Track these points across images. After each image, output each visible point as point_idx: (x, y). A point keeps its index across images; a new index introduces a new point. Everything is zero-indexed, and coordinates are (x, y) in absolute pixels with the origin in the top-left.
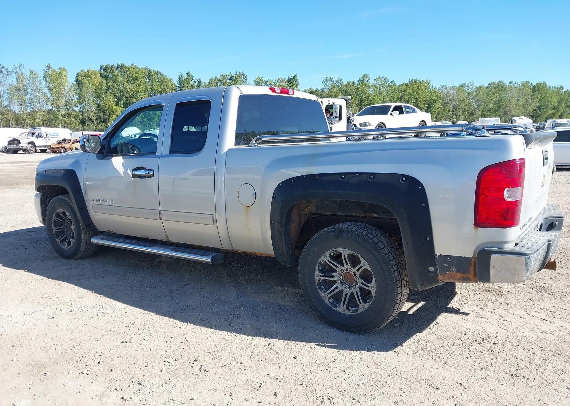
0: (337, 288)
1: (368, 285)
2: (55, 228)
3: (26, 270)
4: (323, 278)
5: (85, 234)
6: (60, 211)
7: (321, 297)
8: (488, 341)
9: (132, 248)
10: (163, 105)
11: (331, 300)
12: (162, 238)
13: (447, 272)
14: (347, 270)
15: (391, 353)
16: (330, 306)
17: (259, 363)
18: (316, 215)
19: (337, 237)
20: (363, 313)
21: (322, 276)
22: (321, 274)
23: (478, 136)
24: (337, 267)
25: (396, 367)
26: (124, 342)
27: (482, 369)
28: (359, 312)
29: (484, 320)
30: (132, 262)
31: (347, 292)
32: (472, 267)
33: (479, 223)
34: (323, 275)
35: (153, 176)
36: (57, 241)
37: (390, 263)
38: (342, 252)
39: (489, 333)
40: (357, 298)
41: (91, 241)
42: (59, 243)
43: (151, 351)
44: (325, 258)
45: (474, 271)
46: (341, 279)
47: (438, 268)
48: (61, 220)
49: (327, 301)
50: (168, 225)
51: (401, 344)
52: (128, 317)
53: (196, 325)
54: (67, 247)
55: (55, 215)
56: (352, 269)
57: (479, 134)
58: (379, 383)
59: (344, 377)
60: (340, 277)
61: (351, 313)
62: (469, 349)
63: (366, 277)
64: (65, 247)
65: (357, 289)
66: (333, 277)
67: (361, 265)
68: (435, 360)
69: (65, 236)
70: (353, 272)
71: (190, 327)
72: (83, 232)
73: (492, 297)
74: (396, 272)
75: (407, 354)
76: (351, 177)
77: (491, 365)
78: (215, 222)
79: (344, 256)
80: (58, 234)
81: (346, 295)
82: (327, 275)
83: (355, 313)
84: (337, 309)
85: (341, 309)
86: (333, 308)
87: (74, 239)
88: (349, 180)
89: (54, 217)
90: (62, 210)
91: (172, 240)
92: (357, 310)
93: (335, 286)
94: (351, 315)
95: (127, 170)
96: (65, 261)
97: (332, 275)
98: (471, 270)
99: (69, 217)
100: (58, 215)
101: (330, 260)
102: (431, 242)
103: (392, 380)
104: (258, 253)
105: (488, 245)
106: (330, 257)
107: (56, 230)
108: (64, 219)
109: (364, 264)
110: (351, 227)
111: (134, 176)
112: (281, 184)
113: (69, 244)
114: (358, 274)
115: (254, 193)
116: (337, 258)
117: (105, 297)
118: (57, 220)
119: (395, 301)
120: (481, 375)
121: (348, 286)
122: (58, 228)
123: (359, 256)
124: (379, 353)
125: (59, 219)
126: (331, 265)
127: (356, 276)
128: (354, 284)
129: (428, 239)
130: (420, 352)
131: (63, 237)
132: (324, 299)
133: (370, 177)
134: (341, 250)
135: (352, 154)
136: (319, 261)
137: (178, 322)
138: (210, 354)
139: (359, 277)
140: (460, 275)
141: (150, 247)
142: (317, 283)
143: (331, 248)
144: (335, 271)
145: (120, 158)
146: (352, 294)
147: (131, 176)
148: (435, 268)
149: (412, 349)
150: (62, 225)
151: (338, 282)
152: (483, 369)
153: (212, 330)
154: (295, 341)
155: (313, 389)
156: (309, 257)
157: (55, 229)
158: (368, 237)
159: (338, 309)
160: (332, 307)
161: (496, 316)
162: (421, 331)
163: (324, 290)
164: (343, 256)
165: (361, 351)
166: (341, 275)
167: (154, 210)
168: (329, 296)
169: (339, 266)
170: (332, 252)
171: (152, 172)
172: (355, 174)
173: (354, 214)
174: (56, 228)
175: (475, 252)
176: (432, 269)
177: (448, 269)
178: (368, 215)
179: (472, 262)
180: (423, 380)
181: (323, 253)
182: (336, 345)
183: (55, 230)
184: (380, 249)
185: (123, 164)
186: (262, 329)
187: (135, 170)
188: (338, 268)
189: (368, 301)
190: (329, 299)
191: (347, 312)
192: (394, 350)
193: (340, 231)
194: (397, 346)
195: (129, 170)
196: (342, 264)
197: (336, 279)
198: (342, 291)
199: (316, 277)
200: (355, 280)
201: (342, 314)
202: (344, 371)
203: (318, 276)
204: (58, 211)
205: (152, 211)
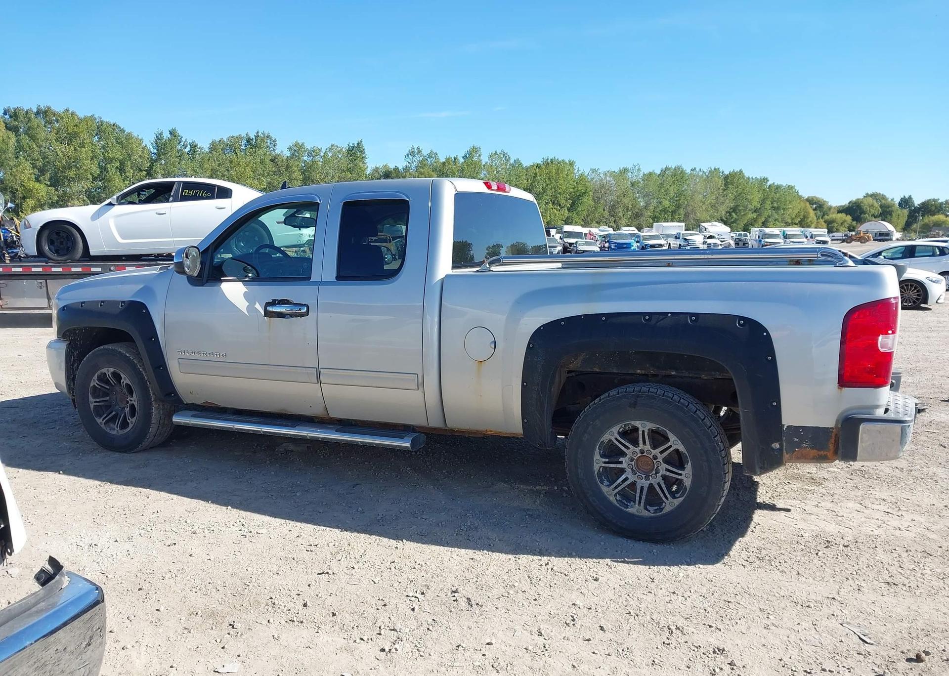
0: (626, 479)
1: (680, 472)
2: (95, 400)
3: (61, 472)
4: (607, 465)
5: (157, 408)
6: (109, 371)
7: (603, 494)
8: (836, 544)
9: (260, 430)
10: (319, 202)
11: (618, 497)
12: (316, 411)
13: (797, 449)
14: (642, 452)
15: (719, 565)
16: (618, 505)
17: (548, 589)
18: (573, 374)
19: (634, 405)
20: (671, 512)
21: (605, 463)
22: (604, 460)
23: (838, 265)
24: (628, 448)
25: (739, 583)
26: (323, 573)
27: (847, 579)
28: (664, 512)
29: (813, 516)
30: (236, 453)
31: (643, 484)
32: (833, 440)
33: (845, 381)
34: (607, 460)
35: (307, 313)
36: (99, 423)
37: (715, 440)
38: (639, 426)
39: (831, 534)
40: (660, 492)
41: (173, 420)
42: (103, 426)
43: (375, 583)
44: (612, 434)
45: (834, 446)
46: (632, 465)
47: (784, 444)
48: (106, 387)
49: (612, 499)
50: (329, 390)
51: (727, 554)
52: (298, 537)
53: (418, 542)
54: (120, 431)
55: (95, 377)
56: (652, 450)
57: (841, 263)
58: (730, 604)
59: (680, 600)
60: (631, 463)
61: (652, 515)
62: (817, 554)
63: (677, 460)
64: (114, 432)
65: (659, 479)
66: (621, 463)
67: (669, 444)
68: (783, 572)
69: (114, 413)
70: (652, 454)
71: (409, 546)
72: (155, 406)
73: (806, 487)
74: (723, 451)
75: (742, 565)
76: (661, 318)
77: (857, 574)
78: (421, 385)
79: (643, 432)
80: (99, 410)
81: (642, 488)
82: (612, 460)
83: (658, 514)
84: (629, 510)
85: (636, 509)
86: (623, 508)
87: (135, 418)
88: (657, 322)
89: (94, 381)
90: (112, 370)
91: (334, 414)
92: (661, 509)
93: (623, 477)
94: (651, 517)
95: (255, 304)
96: (117, 455)
97: (620, 460)
98: (830, 446)
99: (125, 380)
100: (103, 378)
101: (619, 438)
102: (778, 408)
103: (744, 600)
104: (491, 431)
105: (854, 411)
106: (619, 433)
107: (98, 404)
108: (113, 384)
109: (675, 443)
110: (654, 389)
111: (267, 314)
112: (542, 328)
113: (124, 425)
114: (660, 458)
115: (492, 342)
116: (630, 435)
117: (235, 510)
118: (99, 387)
119: (722, 493)
120: (851, 586)
121: (643, 476)
122: (101, 399)
123: (668, 431)
124: (705, 566)
125: (103, 385)
126: (620, 446)
127: (658, 460)
128: (654, 472)
129: (775, 404)
130: (758, 562)
131: (110, 416)
132: (608, 496)
133: (691, 319)
134: (637, 424)
135: (659, 286)
136: (601, 440)
137: (386, 540)
138: (469, 581)
139: (662, 462)
140: (814, 452)
141: (293, 426)
142: (596, 473)
143: (624, 421)
144: (623, 454)
145: (240, 285)
146: (651, 487)
147: (263, 314)
148: (781, 445)
149: (745, 559)
150: (106, 395)
151: (628, 470)
152: (849, 578)
153: (446, 548)
154: (580, 558)
155: (648, 618)
156: (586, 435)
157: (95, 402)
158: (682, 403)
159: (631, 509)
160: (621, 507)
161: (826, 512)
162: (743, 534)
163: (606, 483)
164: (640, 432)
165: (680, 566)
166: (632, 460)
167: (307, 369)
168: (617, 490)
169: (631, 446)
170: (623, 426)
171: (306, 308)
172: (666, 314)
173: (639, 371)
174: (97, 400)
175: (837, 421)
176: (776, 445)
177: (798, 445)
178: (663, 372)
179: (833, 435)
180: (783, 596)
181: (609, 428)
182: (641, 560)
183: (95, 404)
184: (700, 420)
185: (245, 294)
186: (521, 543)
187: (268, 304)
188: (629, 450)
189: (678, 495)
190: (615, 495)
191: (645, 513)
192: (723, 562)
193: (638, 396)
194: (723, 556)
195: (257, 304)
196: (635, 443)
197: (624, 466)
198: (634, 484)
199: (595, 464)
200: (656, 466)
201: (637, 516)
202: (674, 593)
203: (599, 462)
204: (104, 370)
205: (304, 369)
